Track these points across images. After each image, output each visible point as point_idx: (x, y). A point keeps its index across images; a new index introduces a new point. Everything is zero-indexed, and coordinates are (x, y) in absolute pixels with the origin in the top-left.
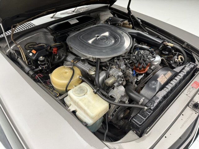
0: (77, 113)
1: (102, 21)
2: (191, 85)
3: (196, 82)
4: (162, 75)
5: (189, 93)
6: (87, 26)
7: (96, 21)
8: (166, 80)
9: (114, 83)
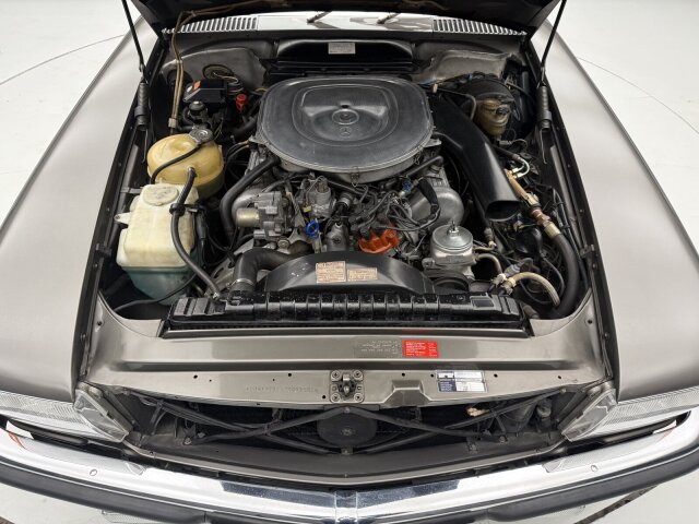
0: (124, 231)
1: (441, 75)
3: (436, 345)
4: (342, 264)
6: (372, 71)
7: (410, 69)
8: (341, 280)
9: (258, 228)
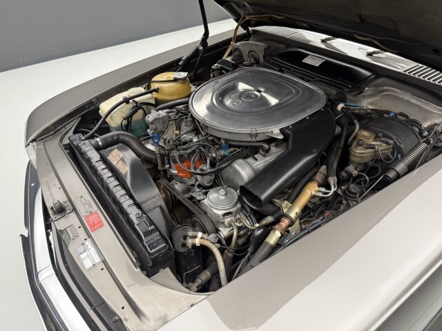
2: (97, 213)
3: (101, 227)
4: (121, 155)
5: (84, 201)
8: (114, 163)
